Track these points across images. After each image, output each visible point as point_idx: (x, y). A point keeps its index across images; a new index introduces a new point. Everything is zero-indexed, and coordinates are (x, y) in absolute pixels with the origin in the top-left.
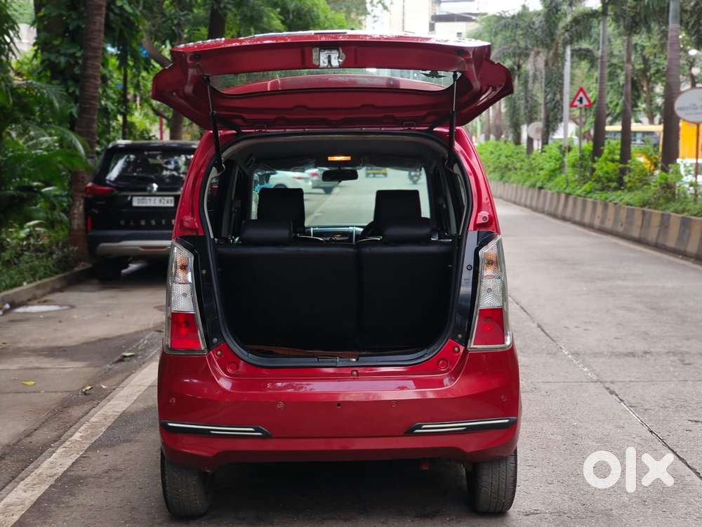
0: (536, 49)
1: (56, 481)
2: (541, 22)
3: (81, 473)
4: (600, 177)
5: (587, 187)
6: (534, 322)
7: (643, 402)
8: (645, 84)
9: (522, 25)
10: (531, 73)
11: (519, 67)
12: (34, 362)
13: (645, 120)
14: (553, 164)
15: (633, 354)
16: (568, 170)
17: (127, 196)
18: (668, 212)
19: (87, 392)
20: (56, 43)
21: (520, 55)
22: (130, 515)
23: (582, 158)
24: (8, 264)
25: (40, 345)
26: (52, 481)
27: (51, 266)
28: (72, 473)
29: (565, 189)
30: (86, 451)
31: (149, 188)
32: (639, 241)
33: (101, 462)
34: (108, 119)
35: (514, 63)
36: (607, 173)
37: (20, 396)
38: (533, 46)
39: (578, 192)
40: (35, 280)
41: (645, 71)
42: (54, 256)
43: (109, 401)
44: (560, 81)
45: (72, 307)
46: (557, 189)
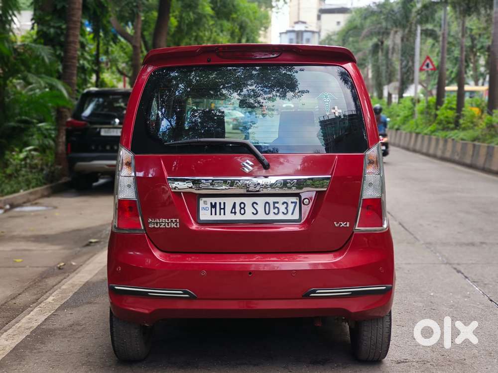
0: (395, 29)
1: (31, 332)
2: (399, 8)
3: (51, 327)
4: (441, 121)
5: (431, 128)
6: (396, 221)
7: (482, 278)
8: (472, 57)
9: (385, 12)
10: (391, 47)
11: (382, 43)
12: (23, 245)
13: (472, 83)
14: (406, 112)
15: (473, 244)
16: (418, 116)
17: (96, 128)
18: (492, 145)
19: (61, 267)
20: (48, 18)
21: (383, 33)
22: (86, 359)
23: (428, 107)
24: (10, 176)
25: (29, 234)
26: (28, 333)
27: (41, 178)
28: (44, 327)
29: (416, 129)
30: (56, 310)
31: (112, 122)
32: (471, 166)
33: (67, 319)
34: (85, 74)
35: (379, 40)
36: (447, 117)
37: (10, 270)
38: (392, 26)
39: (426, 131)
40: (29, 189)
41: (472, 47)
42: (44, 172)
43: (77, 274)
44: (412, 53)
45: (55, 208)
46: (409, 130)
